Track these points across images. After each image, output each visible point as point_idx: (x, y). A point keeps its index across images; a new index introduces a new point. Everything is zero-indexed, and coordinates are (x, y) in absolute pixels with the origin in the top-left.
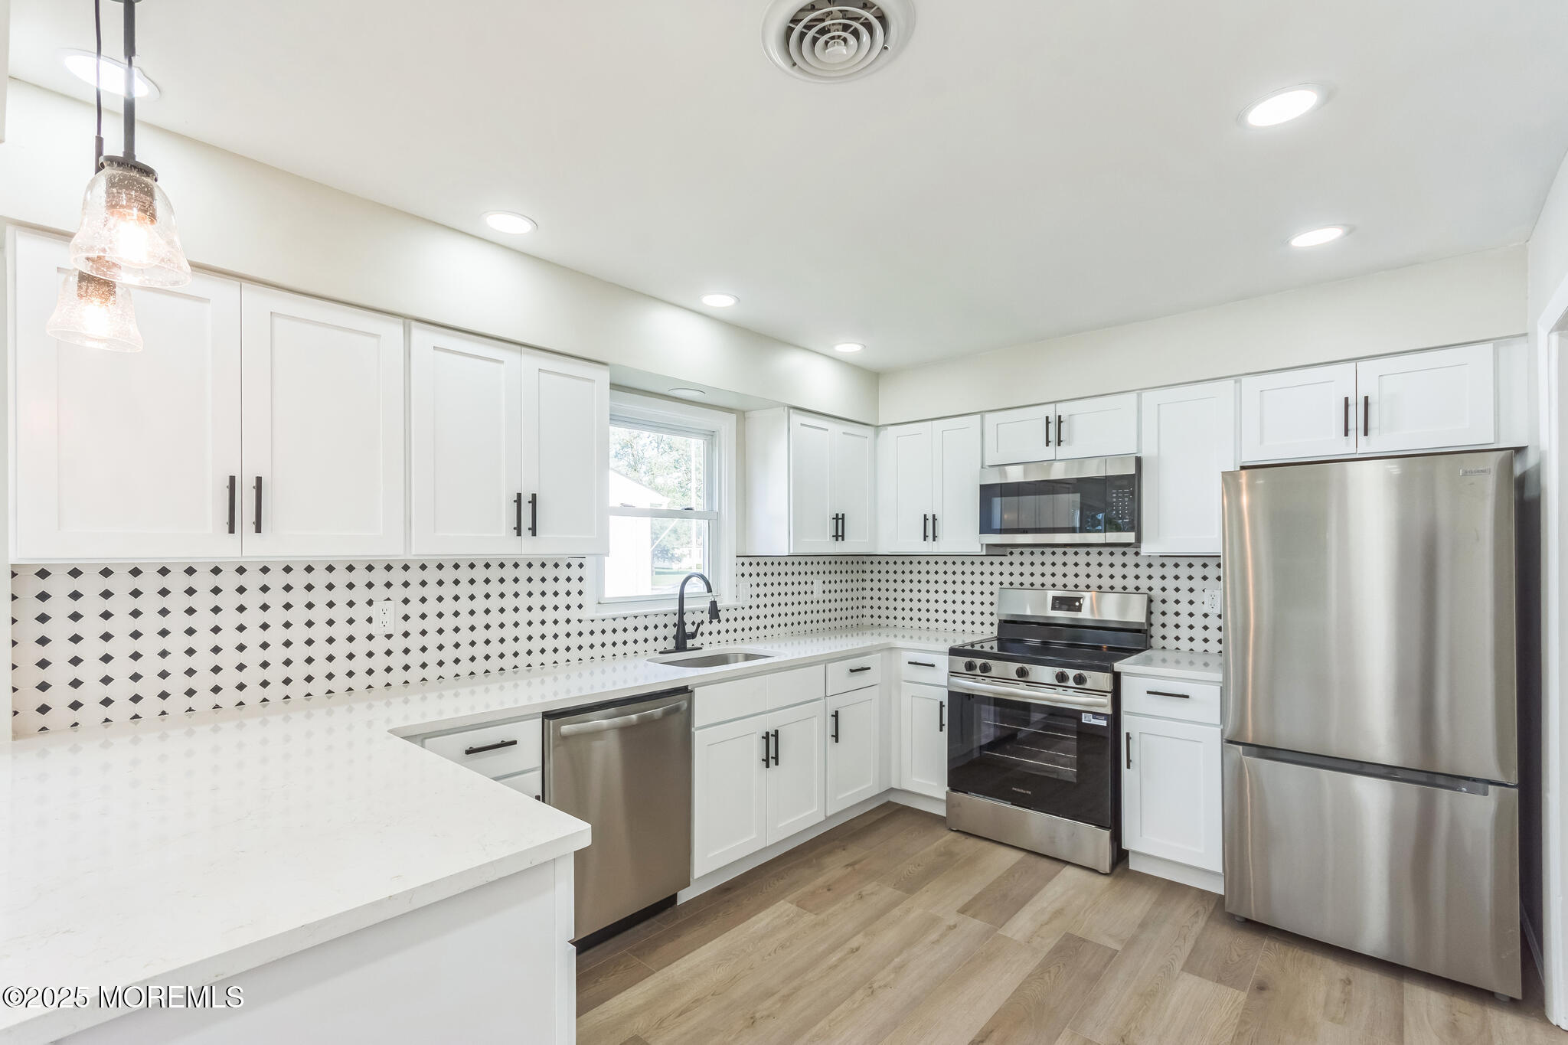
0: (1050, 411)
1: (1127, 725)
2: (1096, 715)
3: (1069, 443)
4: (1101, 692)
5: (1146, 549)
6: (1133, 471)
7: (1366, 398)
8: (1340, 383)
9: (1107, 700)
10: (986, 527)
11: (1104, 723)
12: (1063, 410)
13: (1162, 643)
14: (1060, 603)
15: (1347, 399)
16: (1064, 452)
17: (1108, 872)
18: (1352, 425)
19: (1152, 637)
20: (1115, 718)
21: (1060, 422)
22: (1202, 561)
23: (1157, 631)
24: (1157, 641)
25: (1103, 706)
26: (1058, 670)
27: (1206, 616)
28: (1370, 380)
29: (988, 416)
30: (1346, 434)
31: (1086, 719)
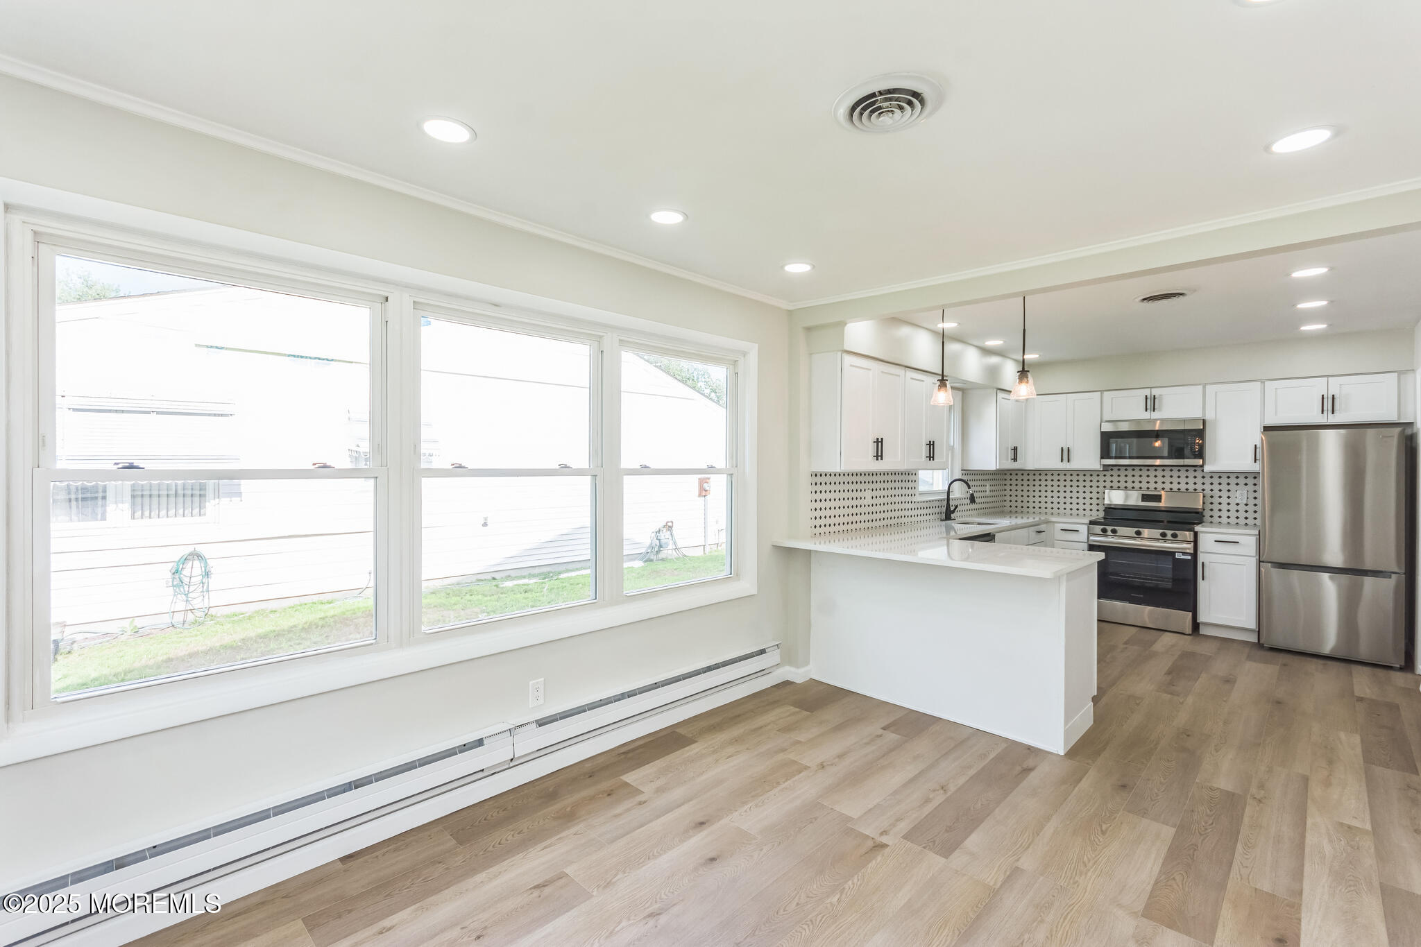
0: (1147, 392)
1: (1201, 558)
2: (1184, 554)
3: (1160, 410)
4: (1188, 542)
5: (1207, 468)
6: (1202, 427)
7: (1333, 396)
8: (1319, 387)
9: (1191, 546)
10: (1105, 453)
11: (1189, 558)
12: (1156, 392)
13: (1210, 519)
14: (1145, 498)
15: (1323, 396)
16: (1155, 415)
17: (1191, 633)
18: (1325, 408)
19: (1204, 516)
20: (1195, 555)
21: (1154, 398)
22: (1235, 475)
23: (1207, 513)
24: (1207, 518)
25: (1189, 549)
26: (1161, 531)
27: (1238, 504)
28: (1335, 386)
29: (1105, 393)
30: (1323, 413)
31: (1177, 556)
